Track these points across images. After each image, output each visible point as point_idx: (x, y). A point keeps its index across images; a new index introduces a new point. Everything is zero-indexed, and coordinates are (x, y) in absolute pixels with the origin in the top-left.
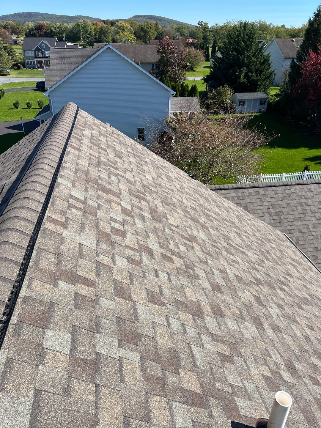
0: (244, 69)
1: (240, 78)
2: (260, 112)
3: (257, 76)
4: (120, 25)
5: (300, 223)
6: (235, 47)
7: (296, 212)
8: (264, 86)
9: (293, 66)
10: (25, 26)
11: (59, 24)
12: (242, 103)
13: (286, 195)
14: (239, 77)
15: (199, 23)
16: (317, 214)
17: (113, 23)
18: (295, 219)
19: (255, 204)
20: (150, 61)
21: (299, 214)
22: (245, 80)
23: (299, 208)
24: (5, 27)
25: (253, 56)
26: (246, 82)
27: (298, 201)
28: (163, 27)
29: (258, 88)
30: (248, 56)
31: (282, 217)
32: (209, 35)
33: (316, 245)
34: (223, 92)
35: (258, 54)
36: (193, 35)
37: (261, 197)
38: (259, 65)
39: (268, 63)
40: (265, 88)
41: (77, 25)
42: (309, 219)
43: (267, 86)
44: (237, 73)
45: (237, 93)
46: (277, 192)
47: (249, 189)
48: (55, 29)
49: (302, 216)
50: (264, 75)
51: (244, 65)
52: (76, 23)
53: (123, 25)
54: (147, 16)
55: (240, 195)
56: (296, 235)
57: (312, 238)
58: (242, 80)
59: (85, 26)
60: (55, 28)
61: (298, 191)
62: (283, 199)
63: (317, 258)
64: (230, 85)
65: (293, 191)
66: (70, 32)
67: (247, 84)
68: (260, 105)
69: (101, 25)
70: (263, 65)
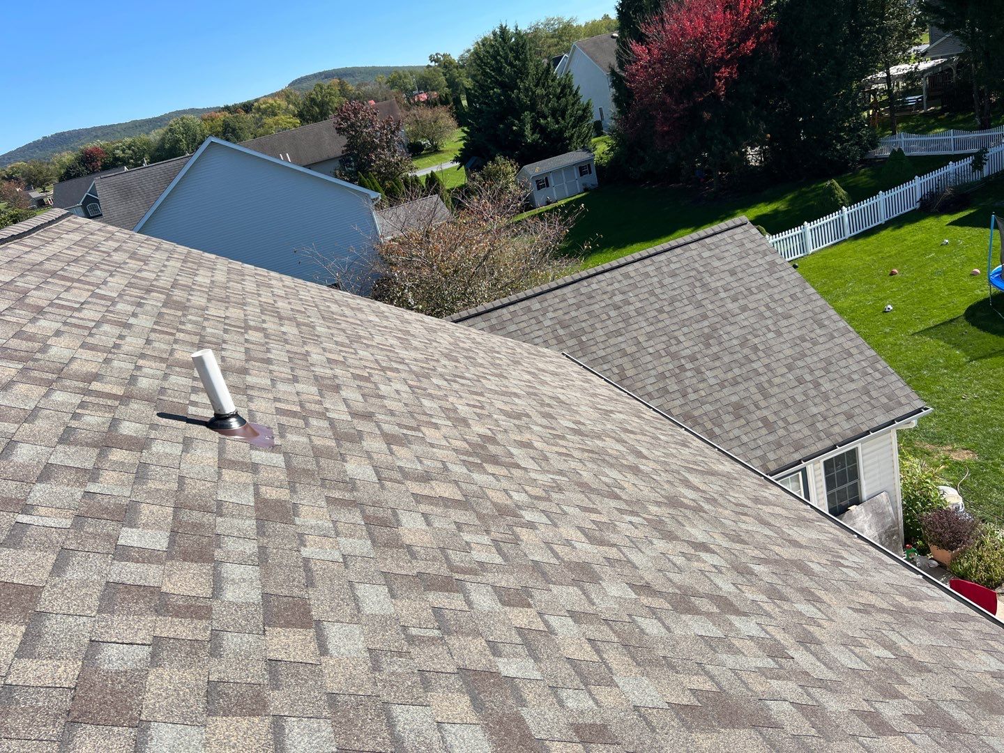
0: (527, 115)
1: (525, 136)
2: (586, 190)
3: (558, 122)
4: (263, 106)
5: (621, 339)
6: (496, 78)
7: (609, 322)
8: (578, 137)
9: (617, 81)
10: (53, 163)
11: (128, 140)
12: (542, 183)
13: (583, 298)
14: (521, 134)
15: (432, 59)
16: (649, 315)
17: (247, 107)
18: (609, 335)
19: (527, 330)
20: (332, 156)
21: (615, 324)
22: (537, 136)
23: (613, 313)
24: (10, 178)
25: (537, 86)
26: (540, 138)
27: (609, 302)
28: (359, 86)
29: (569, 144)
30: (527, 90)
31: (584, 339)
32: (460, 76)
33: (660, 369)
34: (497, 172)
35: (546, 79)
36: (425, 83)
37: (536, 314)
38: (555, 99)
39: (571, 91)
40: (582, 142)
41: (170, 130)
42: (636, 326)
43: (586, 136)
44: (515, 128)
45: (525, 167)
46: (565, 297)
47: (510, 307)
48: (123, 153)
49: (621, 325)
50: (571, 116)
51: (524, 108)
52: (166, 129)
53: (272, 105)
54: (320, 74)
55: (494, 321)
56: (616, 363)
57: (649, 358)
58: (530, 137)
59: (187, 128)
60: (123, 151)
61: (603, 284)
62: (578, 306)
63: (668, 392)
64: (508, 155)
65: (594, 286)
66: (157, 150)
67: (542, 142)
68: (581, 175)
69: (221, 117)
70: (563, 97)
